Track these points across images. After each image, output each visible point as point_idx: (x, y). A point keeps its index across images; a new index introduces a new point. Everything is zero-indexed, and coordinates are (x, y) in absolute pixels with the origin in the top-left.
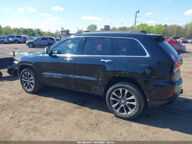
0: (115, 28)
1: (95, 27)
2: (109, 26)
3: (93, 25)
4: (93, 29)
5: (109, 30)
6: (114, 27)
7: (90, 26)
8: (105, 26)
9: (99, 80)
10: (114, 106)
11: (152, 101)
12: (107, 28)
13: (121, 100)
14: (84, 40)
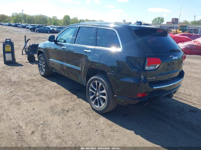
1: (162, 20)
2: (178, 19)
3: (159, 18)
4: (159, 22)
5: (177, 24)
6: (185, 21)
7: (156, 19)
8: (172, 19)
9: (82, 70)
10: (91, 97)
11: (120, 98)
12: (175, 21)
13: (97, 93)
14: (78, 29)
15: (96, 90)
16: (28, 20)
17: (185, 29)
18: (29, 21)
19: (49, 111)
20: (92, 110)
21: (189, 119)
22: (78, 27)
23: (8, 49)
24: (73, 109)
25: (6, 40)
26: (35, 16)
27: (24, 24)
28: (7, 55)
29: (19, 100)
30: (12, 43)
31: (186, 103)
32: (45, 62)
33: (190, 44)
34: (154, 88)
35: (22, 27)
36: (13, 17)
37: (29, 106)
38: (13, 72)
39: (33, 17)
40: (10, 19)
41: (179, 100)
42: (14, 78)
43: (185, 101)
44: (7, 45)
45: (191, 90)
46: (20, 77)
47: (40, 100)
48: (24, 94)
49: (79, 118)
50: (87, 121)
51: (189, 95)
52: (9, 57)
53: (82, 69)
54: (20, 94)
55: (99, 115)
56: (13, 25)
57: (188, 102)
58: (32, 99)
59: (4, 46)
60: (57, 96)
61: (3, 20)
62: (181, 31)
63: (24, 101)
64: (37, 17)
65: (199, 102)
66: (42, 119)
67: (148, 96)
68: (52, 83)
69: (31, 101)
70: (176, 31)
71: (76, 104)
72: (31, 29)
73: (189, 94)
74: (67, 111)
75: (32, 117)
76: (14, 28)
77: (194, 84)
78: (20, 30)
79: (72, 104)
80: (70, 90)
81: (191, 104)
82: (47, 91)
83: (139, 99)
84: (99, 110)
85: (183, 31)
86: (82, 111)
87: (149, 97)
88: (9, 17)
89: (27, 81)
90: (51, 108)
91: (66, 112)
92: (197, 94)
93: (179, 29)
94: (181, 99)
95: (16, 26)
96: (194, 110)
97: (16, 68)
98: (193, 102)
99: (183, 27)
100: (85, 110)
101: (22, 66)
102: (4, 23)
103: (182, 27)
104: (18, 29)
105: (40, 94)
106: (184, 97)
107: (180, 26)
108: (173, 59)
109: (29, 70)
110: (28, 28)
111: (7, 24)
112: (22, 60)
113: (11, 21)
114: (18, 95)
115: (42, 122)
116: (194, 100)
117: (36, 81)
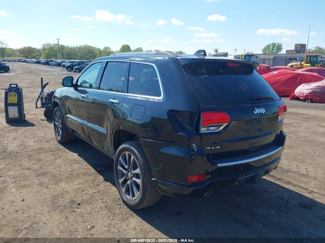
0: (320, 49)
1: (279, 47)
2: (305, 45)
3: (274, 45)
4: (274, 51)
5: (304, 52)
6: (318, 47)
7: (269, 46)
8: (296, 45)
9: (107, 133)
10: (121, 181)
11: (161, 184)
12: (301, 48)
13: (128, 172)
14: (104, 65)
15: (126, 167)
16: (67, 54)
17: (315, 61)
18: (68, 56)
19: (49, 204)
20: (122, 202)
21: (295, 222)
22: (106, 63)
23: (13, 99)
24: (90, 201)
25: (10, 85)
26: (77, 47)
27: (59, 61)
28: (10, 109)
29: (6, 185)
30: (20, 90)
31: (297, 191)
32: (62, 120)
33: (320, 85)
34: (219, 165)
35: (55, 65)
36: (44, 49)
37: (17, 196)
38: (15, 137)
39: (74, 49)
40: (40, 52)
41: (283, 185)
42: (12, 147)
43: (295, 186)
44: (12, 93)
45: (311, 167)
46: (21, 145)
47: (41, 184)
48: (18, 173)
49: (95, 217)
50: (107, 224)
51: (304, 176)
52: (14, 112)
53: (107, 131)
54: (11, 173)
55: (131, 212)
56: (43, 61)
57: (299, 189)
58: (27, 183)
59: (6, 94)
60: (71, 177)
61: (29, 54)
62: (309, 65)
63: (13, 185)
64: (80, 49)
65: (320, 187)
66: (31, 218)
67: (208, 180)
68: (71, 153)
69: (24, 186)
70: (301, 65)
71: (99, 192)
72: (67, 68)
73: (305, 173)
74: (79, 204)
75: (15, 215)
76: (44, 66)
77: (317, 154)
78: (52, 69)
79: (91, 191)
80: (95, 167)
81: (304, 192)
82: (57, 169)
83: (193, 185)
84: (132, 203)
85: (313, 64)
86: (103, 205)
87: (210, 182)
88: (38, 51)
89: (31, 151)
90: (55, 197)
91: (77, 206)
92: (320, 173)
93: (305, 61)
94: (289, 183)
95: (47, 63)
96: (309, 205)
97: (22, 130)
98: (309, 189)
99: (312, 58)
100: (110, 203)
101: (33, 125)
102: (30, 60)
103: (310, 58)
104: (48, 69)
105: (45, 174)
106: (295, 180)
107: (307, 56)
108: (256, 113)
109: (41, 134)
110: (64, 66)
111: (35, 60)
112: (37, 116)
113: (41, 55)
114: (8, 175)
115: (28, 225)
116: (312, 185)
117: (45, 152)
